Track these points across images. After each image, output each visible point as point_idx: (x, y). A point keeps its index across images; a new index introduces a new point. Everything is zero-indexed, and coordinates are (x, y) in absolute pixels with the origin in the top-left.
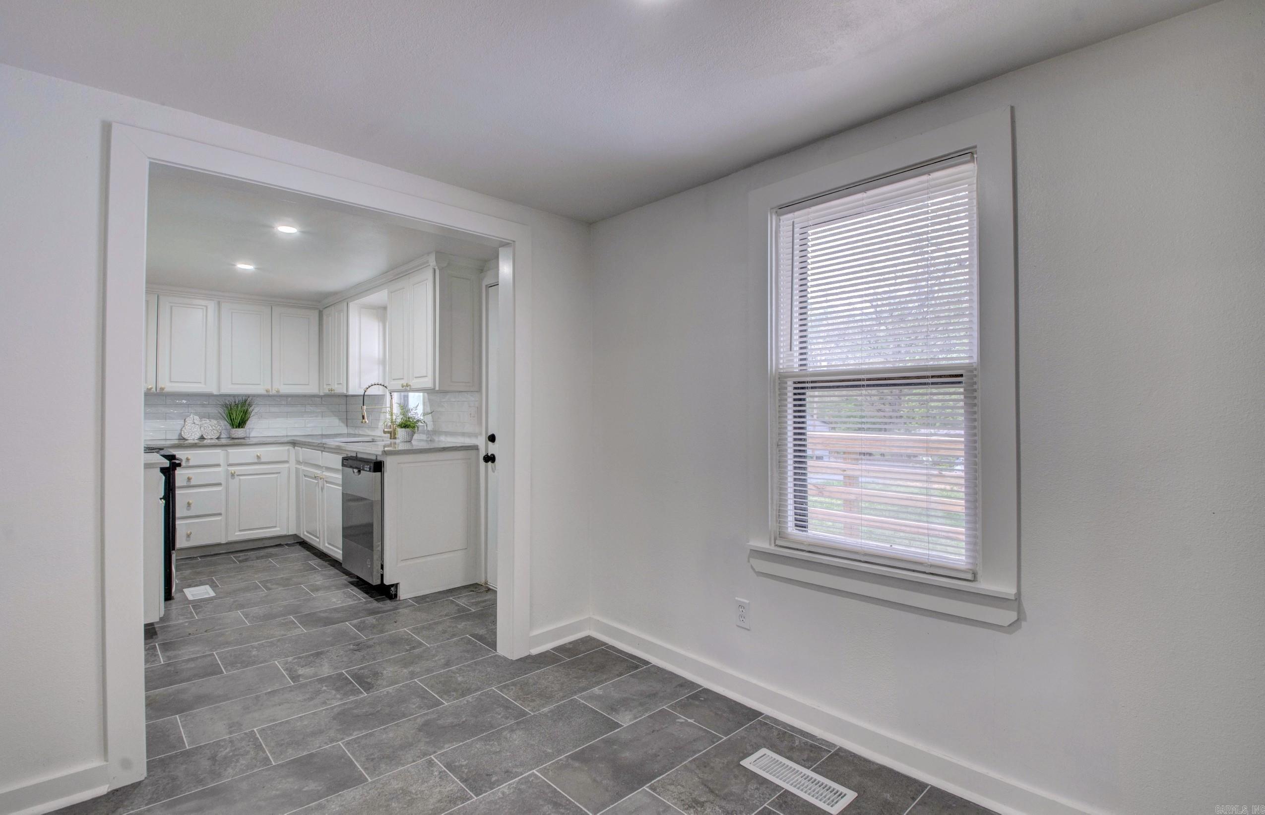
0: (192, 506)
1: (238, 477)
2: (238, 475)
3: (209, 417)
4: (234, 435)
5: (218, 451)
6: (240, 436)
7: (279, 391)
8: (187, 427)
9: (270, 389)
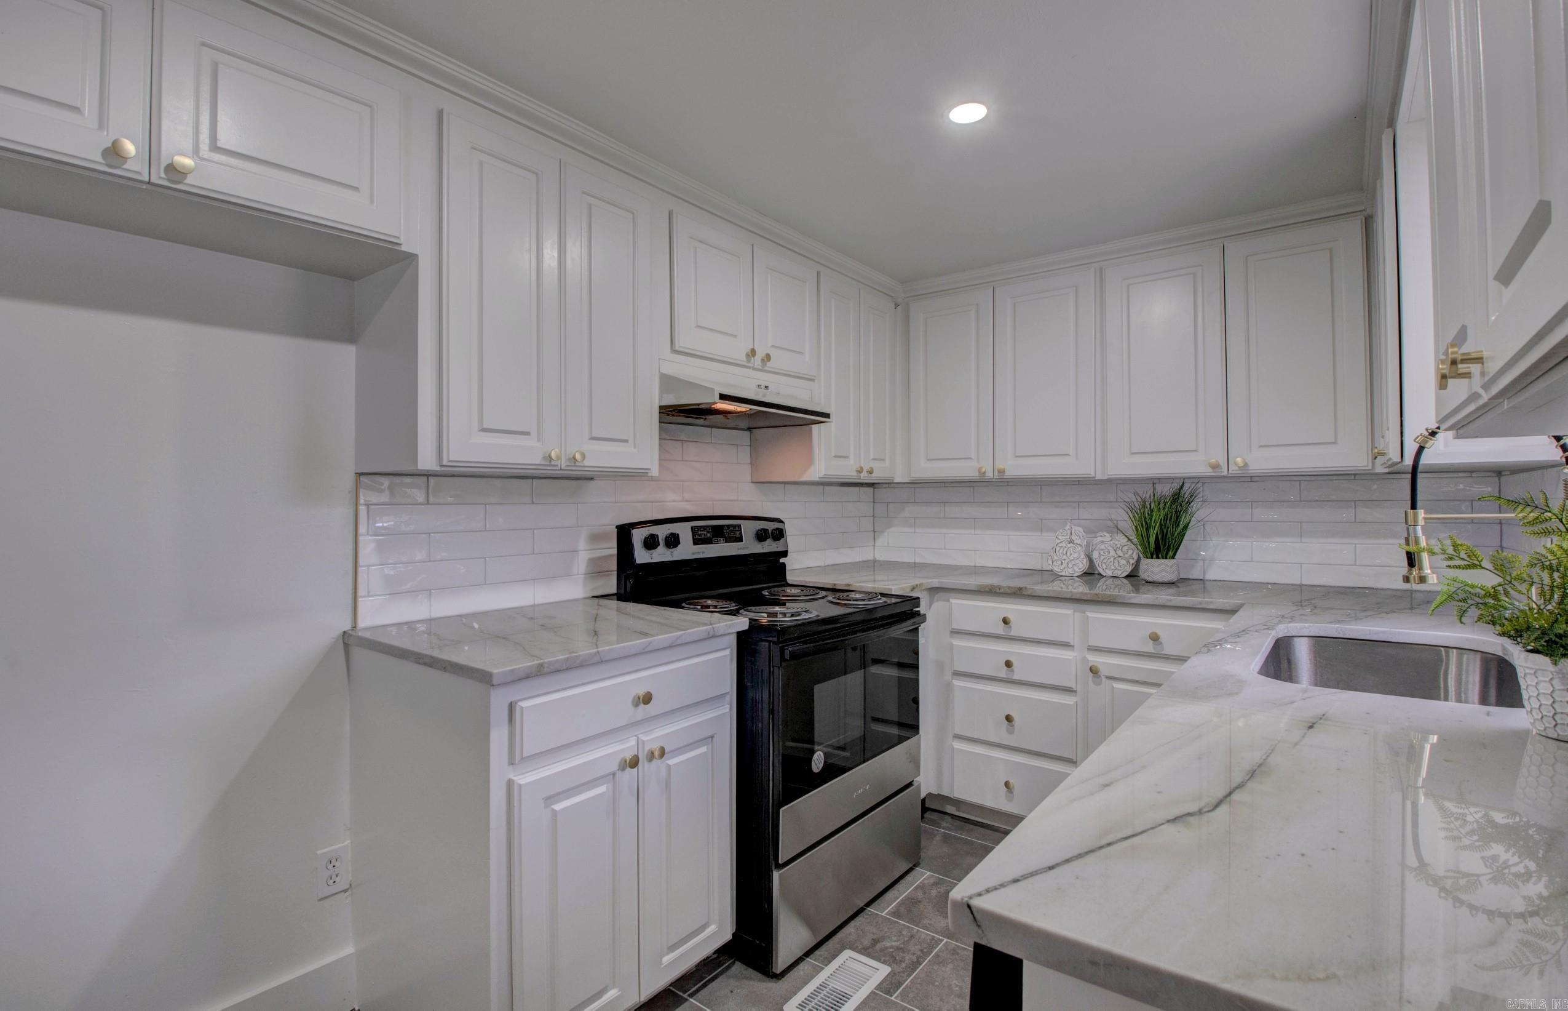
0: (1017, 723)
1: (1108, 681)
2: (1107, 677)
3: (1112, 532)
4: (1146, 576)
7: (1246, 465)
8: (1058, 549)
9: (1223, 462)
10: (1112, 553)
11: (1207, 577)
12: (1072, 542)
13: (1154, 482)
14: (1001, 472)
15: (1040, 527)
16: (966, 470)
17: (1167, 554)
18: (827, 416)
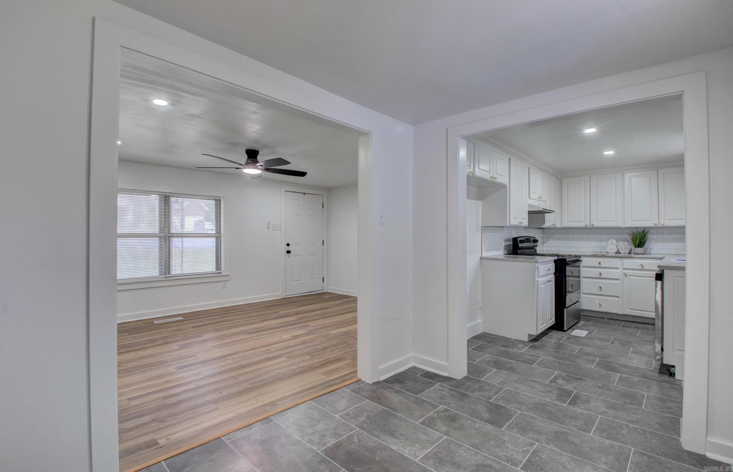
0: (602, 289)
1: (629, 277)
2: (629, 276)
3: (624, 241)
4: (635, 252)
5: (617, 260)
6: (638, 253)
7: (664, 224)
8: (608, 246)
9: (657, 223)
10: (624, 247)
11: (651, 253)
12: (613, 244)
13: (637, 228)
14: (593, 225)
15: (600, 240)
16: (582, 224)
17: (641, 246)
18: (554, 211)
